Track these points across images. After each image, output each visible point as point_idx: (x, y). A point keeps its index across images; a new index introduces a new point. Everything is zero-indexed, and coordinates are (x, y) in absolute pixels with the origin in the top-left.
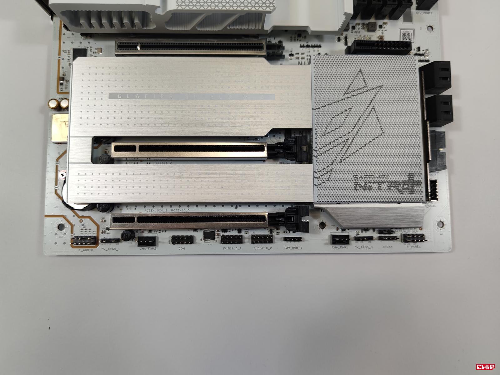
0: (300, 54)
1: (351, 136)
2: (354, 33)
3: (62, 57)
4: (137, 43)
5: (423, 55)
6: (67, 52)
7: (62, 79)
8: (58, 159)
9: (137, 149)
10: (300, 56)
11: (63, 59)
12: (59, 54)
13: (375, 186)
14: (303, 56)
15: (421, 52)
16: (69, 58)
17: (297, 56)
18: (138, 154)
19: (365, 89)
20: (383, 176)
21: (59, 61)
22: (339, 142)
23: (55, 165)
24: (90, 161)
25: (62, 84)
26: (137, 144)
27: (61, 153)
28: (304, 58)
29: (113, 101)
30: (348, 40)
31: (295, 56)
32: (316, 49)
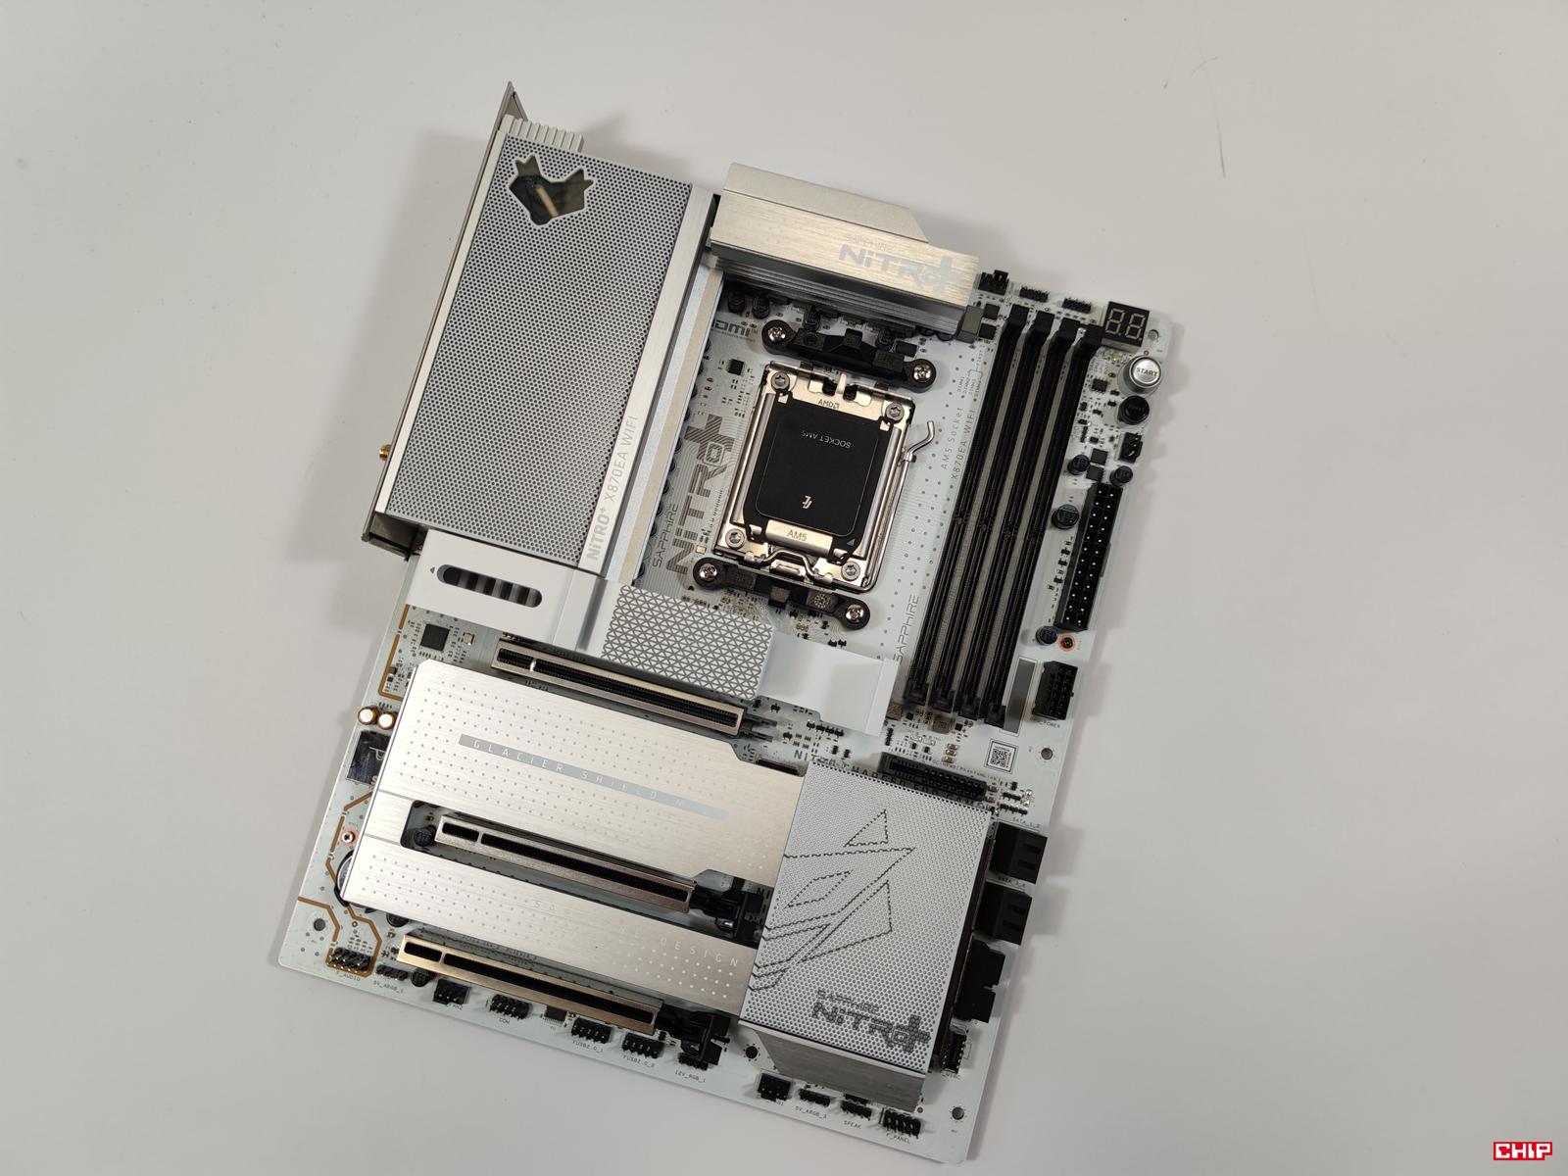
0: (803, 737)
1: (834, 921)
2: (908, 726)
3: (404, 631)
4: (532, 658)
5: (1017, 798)
6: (416, 625)
7: (393, 670)
8: (346, 808)
9: (480, 838)
10: (802, 741)
11: (405, 637)
12: (401, 627)
13: (849, 1020)
14: (807, 743)
15: (1016, 793)
16: (415, 638)
17: (797, 740)
18: (478, 847)
19: (884, 846)
20: (868, 1007)
21: (398, 637)
22: (812, 924)
23: (339, 816)
24: (398, 840)
25: (390, 680)
26: (482, 830)
27: (356, 798)
28: (807, 747)
29: (464, 750)
30: (893, 737)
31: (794, 739)
32: (833, 736)
